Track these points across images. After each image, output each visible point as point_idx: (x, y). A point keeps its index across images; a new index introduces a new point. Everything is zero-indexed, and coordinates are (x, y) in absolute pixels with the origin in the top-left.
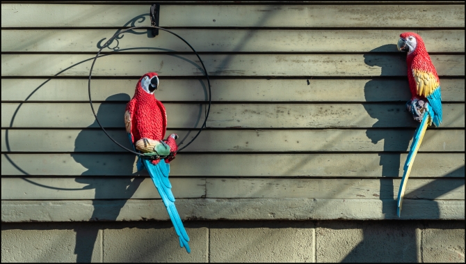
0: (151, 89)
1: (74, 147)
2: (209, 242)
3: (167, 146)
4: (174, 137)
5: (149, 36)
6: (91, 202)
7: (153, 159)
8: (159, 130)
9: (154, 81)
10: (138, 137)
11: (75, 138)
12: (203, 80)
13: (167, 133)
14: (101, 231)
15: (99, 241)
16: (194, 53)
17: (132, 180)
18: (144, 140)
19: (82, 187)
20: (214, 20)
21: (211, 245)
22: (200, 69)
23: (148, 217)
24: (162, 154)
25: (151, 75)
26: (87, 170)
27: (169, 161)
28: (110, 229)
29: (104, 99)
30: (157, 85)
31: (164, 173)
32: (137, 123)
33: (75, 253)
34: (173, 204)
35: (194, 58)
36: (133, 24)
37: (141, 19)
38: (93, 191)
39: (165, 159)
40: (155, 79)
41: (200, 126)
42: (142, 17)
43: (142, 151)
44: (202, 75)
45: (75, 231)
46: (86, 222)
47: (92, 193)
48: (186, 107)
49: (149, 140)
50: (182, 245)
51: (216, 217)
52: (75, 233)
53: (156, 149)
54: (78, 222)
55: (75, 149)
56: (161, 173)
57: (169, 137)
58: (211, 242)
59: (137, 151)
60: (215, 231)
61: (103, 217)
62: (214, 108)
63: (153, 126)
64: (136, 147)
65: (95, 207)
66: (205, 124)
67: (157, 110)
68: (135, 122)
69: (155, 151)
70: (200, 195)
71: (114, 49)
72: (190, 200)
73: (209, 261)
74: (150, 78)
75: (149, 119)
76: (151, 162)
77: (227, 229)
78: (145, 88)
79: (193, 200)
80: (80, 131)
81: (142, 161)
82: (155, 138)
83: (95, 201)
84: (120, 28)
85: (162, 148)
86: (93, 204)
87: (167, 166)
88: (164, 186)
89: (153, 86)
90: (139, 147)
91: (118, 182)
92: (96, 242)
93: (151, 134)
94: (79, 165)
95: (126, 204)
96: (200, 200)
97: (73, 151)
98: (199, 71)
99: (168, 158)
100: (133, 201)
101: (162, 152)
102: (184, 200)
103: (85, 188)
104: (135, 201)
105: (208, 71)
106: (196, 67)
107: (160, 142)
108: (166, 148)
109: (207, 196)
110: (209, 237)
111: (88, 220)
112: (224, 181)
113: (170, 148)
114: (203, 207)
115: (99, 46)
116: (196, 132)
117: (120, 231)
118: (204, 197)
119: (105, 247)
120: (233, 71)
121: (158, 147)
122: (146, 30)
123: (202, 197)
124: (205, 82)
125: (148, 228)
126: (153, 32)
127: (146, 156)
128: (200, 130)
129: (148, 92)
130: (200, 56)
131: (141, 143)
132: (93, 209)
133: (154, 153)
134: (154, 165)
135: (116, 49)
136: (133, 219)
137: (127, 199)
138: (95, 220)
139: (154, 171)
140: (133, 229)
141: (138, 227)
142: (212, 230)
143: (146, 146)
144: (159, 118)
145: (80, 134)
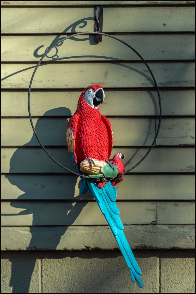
0: (96, 103)
1: (9, 168)
2: (160, 273)
3: (115, 167)
4: (120, 157)
5: (91, 43)
6: (28, 229)
7: (99, 182)
8: (105, 149)
9: (99, 95)
10: (81, 158)
11: (10, 157)
12: (152, 92)
13: (114, 152)
14: (39, 261)
15: (37, 272)
16: (142, 61)
17: (74, 204)
18: (89, 160)
19: (18, 213)
20: (164, 25)
21: (162, 277)
22: (149, 79)
23: (92, 246)
24: (109, 177)
25: (95, 88)
26: (24, 193)
27: (116, 183)
28: (49, 258)
29: (42, 114)
30: (102, 98)
31: (111, 197)
32: (81, 141)
33: (10, 285)
34: (122, 232)
35: (142, 67)
36: (73, 29)
37: (82, 24)
38: (31, 216)
39: (112, 182)
40: (100, 91)
41: (149, 143)
42: (84, 21)
43: (87, 173)
44: (151, 86)
45: (10, 261)
46: (23, 251)
47: (29, 219)
48: (133, 122)
49: (95, 161)
50: (134, 279)
51: (169, 245)
52: (11, 263)
53: (102, 171)
54: (15, 251)
55: (10, 170)
56: (107, 197)
57: (115, 157)
58: (162, 273)
59: (81, 173)
60: (167, 261)
61: (41, 245)
62: (166, 123)
63: (99, 145)
64: (79, 168)
65: (32, 235)
66: (155, 141)
67: (103, 126)
68: (79, 140)
69: (101, 173)
70: (150, 221)
71: (52, 57)
72: (139, 227)
73: (160, 291)
74: (94, 90)
75: (94, 137)
76: (96, 185)
77: (180, 259)
78: (89, 102)
79: (142, 227)
80: (15, 150)
81: (86, 184)
82: (100, 158)
83: (33, 228)
84: (58, 34)
85: (109, 169)
86: (31, 231)
87: (114, 189)
88: (111, 212)
89: (98, 100)
90: (83, 169)
91: (58, 207)
92: (34, 273)
93: (96, 153)
94: (15, 187)
95: (67, 231)
96: (150, 226)
97: (8, 172)
98: (148, 82)
99: (115, 180)
100: (75, 227)
101: (109, 174)
102: (132, 226)
103: (21, 213)
104: (78, 227)
105: (158, 82)
106: (144, 78)
107: (107, 162)
108: (113, 169)
109: (158, 222)
110: (160, 268)
111: (25, 249)
112: (176, 205)
113: (117, 169)
114: (153, 234)
115: (35, 54)
116: (146, 151)
117: (61, 260)
118: (154, 224)
119: (44, 279)
120: (186, 82)
121: (104, 168)
122: (88, 37)
123: (152, 224)
124: (155, 93)
125: (91, 258)
126: (95, 39)
127: (91, 179)
128: (149, 147)
129: (93, 107)
130: (149, 65)
131: (85, 164)
132: (31, 237)
133: (100, 175)
134: (100, 188)
135: (56, 57)
136: (75, 248)
137: (68, 226)
138: (34, 249)
139: (100, 195)
140: (75, 258)
141: (81, 257)
142: (163, 260)
143: (91, 167)
144: (105, 136)
145: (15, 153)
